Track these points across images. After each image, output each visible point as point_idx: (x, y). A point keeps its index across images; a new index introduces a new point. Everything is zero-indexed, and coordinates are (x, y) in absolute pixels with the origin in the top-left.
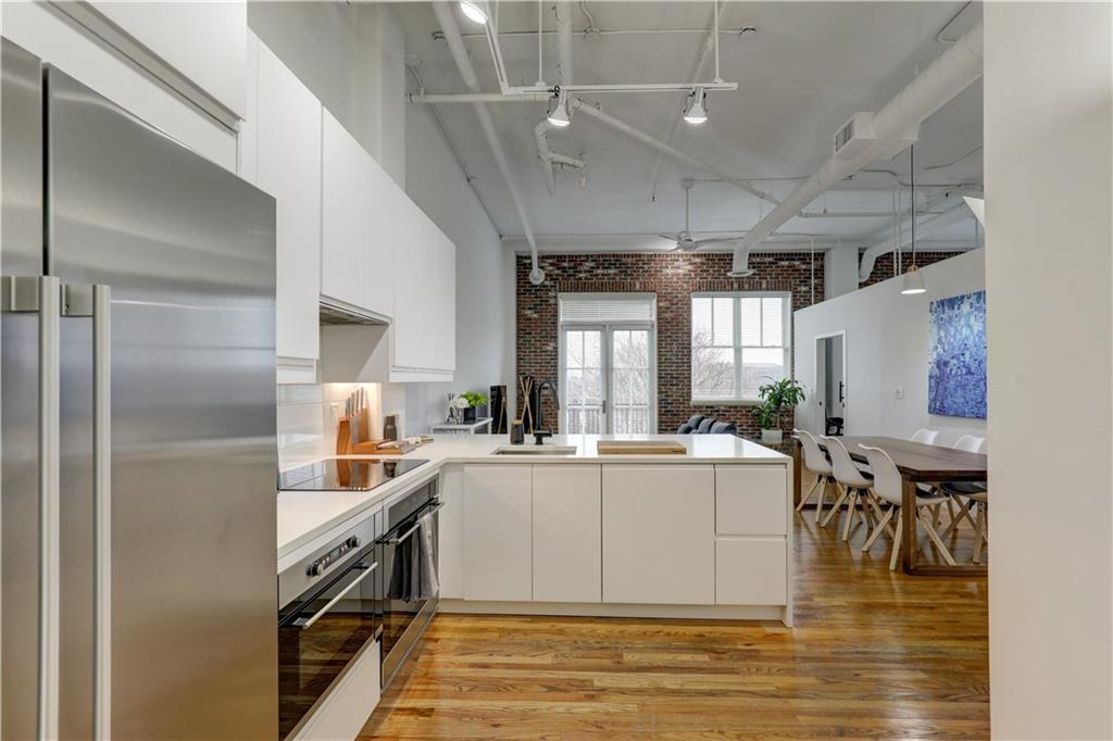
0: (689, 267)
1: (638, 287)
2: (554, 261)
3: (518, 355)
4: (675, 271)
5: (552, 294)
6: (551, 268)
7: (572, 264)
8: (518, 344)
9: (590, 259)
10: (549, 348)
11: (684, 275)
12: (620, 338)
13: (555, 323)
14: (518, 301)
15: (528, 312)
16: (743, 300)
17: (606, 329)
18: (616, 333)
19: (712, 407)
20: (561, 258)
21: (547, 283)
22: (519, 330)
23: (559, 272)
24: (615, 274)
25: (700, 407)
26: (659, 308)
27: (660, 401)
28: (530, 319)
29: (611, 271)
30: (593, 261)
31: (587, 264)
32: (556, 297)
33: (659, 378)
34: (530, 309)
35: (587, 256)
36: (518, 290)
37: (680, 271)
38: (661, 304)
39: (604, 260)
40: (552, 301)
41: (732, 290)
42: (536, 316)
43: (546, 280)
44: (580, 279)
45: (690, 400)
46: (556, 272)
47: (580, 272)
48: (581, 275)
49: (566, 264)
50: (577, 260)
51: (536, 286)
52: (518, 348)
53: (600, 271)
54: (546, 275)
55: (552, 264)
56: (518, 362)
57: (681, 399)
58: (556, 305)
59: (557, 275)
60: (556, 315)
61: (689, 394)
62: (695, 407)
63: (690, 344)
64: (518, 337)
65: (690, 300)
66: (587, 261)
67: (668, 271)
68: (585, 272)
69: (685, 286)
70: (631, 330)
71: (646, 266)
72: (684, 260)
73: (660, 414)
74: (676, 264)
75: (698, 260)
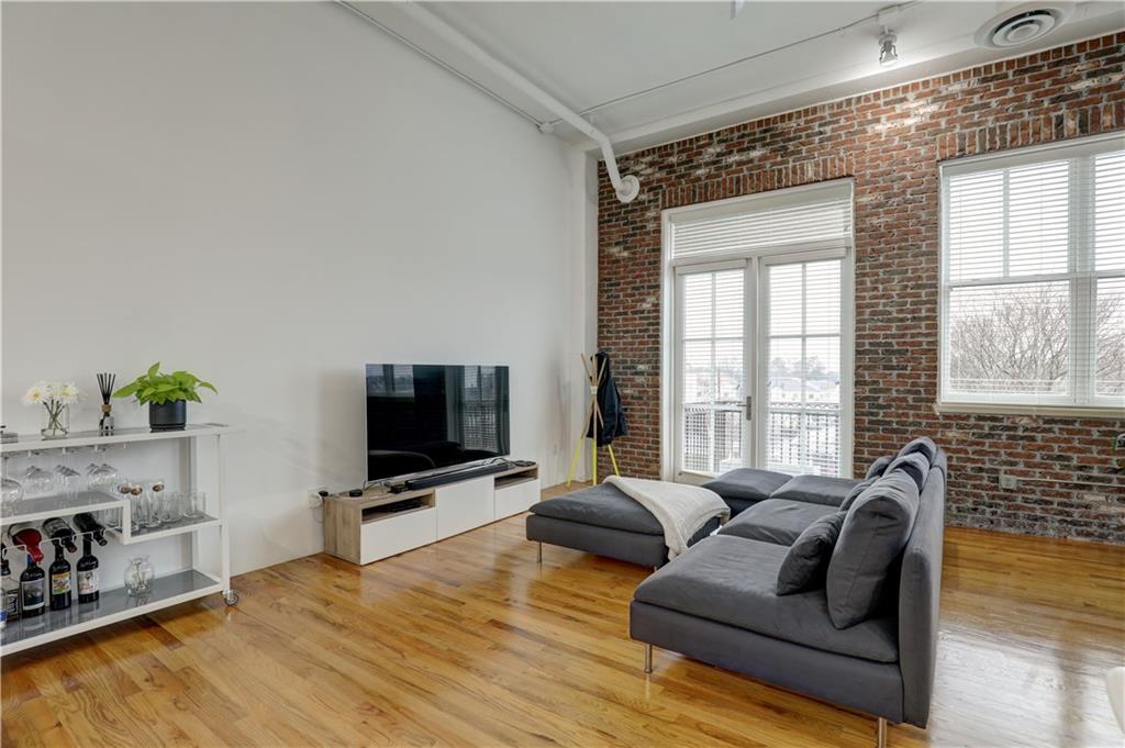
0: (934, 108)
1: (810, 174)
2: (656, 157)
3: (600, 321)
4: (898, 124)
5: (651, 214)
6: (649, 171)
7: (684, 157)
8: (600, 303)
9: (716, 139)
10: (646, 306)
11: (918, 128)
12: (783, 279)
13: (656, 264)
14: (600, 234)
15: (614, 250)
16: (1102, 161)
17: (755, 265)
18: (774, 270)
19: (993, 418)
20: (665, 150)
21: (644, 197)
22: (601, 280)
23: (663, 174)
24: (763, 158)
25: (958, 417)
26: (858, 208)
27: (859, 402)
28: (618, 261)
29: (755, 154)
30: (720, 142)
31: (711, 150)
32: (657, 219)
33: (858, 352)
34: (617, 244)
35: (711, 136)
36: (600, 217)
37: (909, 122)
38: (865, 200)
39: (740, 136)
40: (651, 226)
41: (1060, 137)
42: (626, 254)
43: (642, 192)
44: (698, 179)
45: (933, 401)
46: (658, 175)
47: (698, 167)
48: (700, 172)
49: (673, 159)
50: (690, 148)
51: (627, 205)
52: (600, 309)
53: (735, 158)
54: (642, 185)
55: (651, 164)
56: (600, 332)
57: (910, 398)
58: (658, 231)
59: (659, 180)
60: (657, 250)
61: (932, 388)
62: (947, 417)
63: (935, 277)
64: (601, 292)
65: (936, 177)
66: (709, 145)
67: (879, 127)
68: (707, 164)
69: (923, 151)
70: (804, 262)
71: (828, 129)
72: (919, 97)
73: (859, 429)
74: (899, 108)
75: (956, 87)
